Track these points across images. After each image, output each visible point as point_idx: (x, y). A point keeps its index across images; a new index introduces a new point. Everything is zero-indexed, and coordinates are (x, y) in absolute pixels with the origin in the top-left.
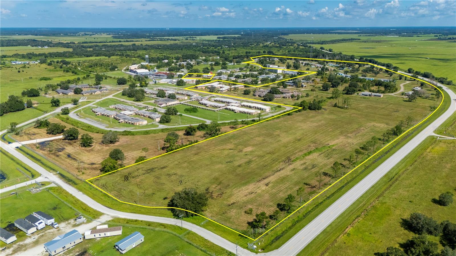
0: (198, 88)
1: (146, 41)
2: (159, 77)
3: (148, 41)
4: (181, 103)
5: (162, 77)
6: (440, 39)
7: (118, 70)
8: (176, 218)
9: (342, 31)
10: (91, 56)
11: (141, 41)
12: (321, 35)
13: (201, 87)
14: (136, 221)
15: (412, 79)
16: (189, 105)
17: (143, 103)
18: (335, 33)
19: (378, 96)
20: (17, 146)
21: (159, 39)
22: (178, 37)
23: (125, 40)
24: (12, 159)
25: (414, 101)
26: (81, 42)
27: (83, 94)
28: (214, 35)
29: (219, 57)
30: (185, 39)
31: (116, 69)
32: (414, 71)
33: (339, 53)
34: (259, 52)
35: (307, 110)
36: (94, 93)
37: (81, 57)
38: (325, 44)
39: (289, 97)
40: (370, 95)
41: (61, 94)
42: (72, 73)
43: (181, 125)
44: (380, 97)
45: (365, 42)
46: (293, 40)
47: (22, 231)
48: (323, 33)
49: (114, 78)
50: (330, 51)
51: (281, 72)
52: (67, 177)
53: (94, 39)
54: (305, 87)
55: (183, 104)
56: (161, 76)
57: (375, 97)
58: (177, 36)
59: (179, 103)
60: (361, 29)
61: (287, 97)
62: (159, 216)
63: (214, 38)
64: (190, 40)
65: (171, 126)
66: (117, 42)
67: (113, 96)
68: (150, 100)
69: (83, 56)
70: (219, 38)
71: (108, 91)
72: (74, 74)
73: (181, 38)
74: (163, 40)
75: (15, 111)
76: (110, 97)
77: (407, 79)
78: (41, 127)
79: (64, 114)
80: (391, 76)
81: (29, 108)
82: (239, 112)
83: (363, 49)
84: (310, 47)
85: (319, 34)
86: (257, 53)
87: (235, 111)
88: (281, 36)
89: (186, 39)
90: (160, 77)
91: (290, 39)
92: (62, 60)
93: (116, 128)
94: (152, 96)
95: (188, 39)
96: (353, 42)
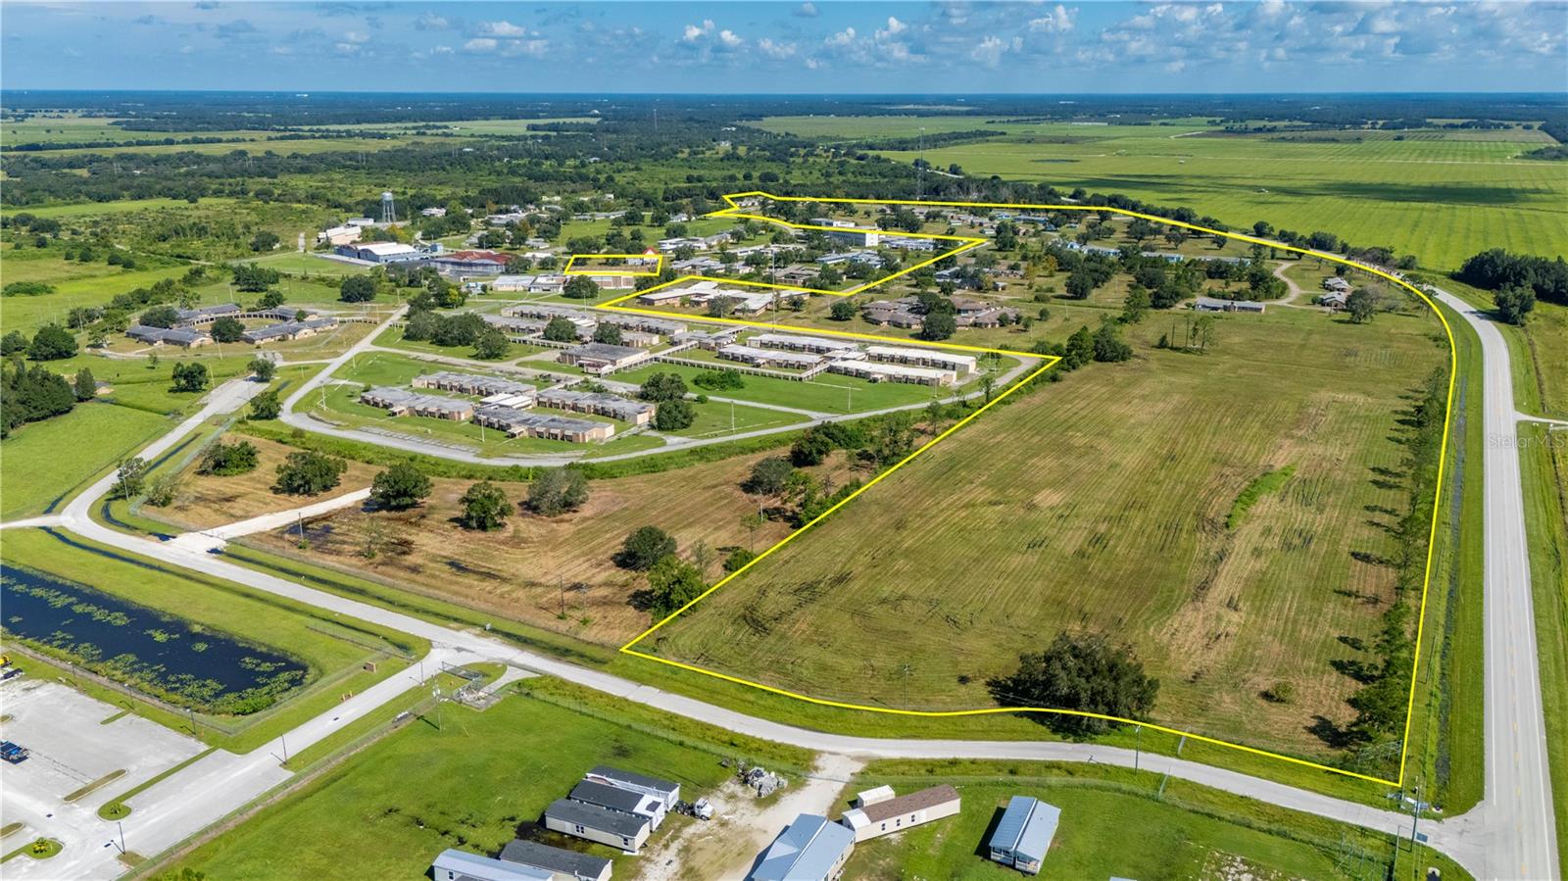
0: (657, 304)
1: (270, 139)
2: (467, 269)
3: (277, 138)
4: (656, 359)
5: (480, 269)
6: (1229, 131)
7: (284, 248)
8: (1071, 739)
9: (921, 107)
10: (116, 197)
11: (252, 140)
12: (863, 120)
13: (664, 302)
14: (954, 763)
15: (1294, 256)
16: (693, 365)
17: (518, 365)
18: (907, 113)
19: (1251, 309)
20: (214, 546)
21: (317, 135)
22: (382, 126)
23: (189, 136)
24: (248, 596)
25: (1368, 320)
26: (13, 146)
27: (250, 341)
28: (504, 119)
29: (612, 196)
30: (414, 132)
31: (278, 246)
32: (1272, 229)
33: (990, 176)
34: (733, 178)
35: (1091, 361)
36: (291, 337)
37: (77, 203)
38: (913, 149)
39: (993, 325)
40: (1226, 308)
41: (159, 344)
42: (111, 263)
43: (737, 432)
44: (1258, 313)
45: (1029, 142)
46: (795, 136)
47: (594, 842)
48: (869, 114)
49: (304, 278)
50: (955, 173)
51: (876, 244)
52: (541, 642)
53: (48, 131)
54: (1003, 288)
55: (664, 361)
56: (476, 265)
57: (1244, 312)
58: (369, 122)
59: (651, 359)
60: (969, 100)
61: (987, 325)
62: (1010, 740)
63: (518, 127)
64: (432, 135)
65: (707, 437)
66: (157, 143)
67: (373, 343)
68: (530, 352)
69: (82, 198)
70: (534, 130)
71: (336, 326)
72: (119, 268)
73: (391, 127)
74: (332, 137)
75: (44, 418)
76: (365, 345)
77: (1278, 254)
78: (228, 472)
79: (262, 418)
80: (1221, 246)
81: (85, 404)
82: (885, 379)
83: (1048, 164)
84: (878, 158)
85: (857, 116)
86: (724, 179)
87: (872, 376)
88: (744, 123)
89: (418, 134)
90: (474, 269)
91: (787, 134)
92: (20, 215)
93: (518, 455)
94: (525, 338)
95: (424, 134)
96: (992, 141)
